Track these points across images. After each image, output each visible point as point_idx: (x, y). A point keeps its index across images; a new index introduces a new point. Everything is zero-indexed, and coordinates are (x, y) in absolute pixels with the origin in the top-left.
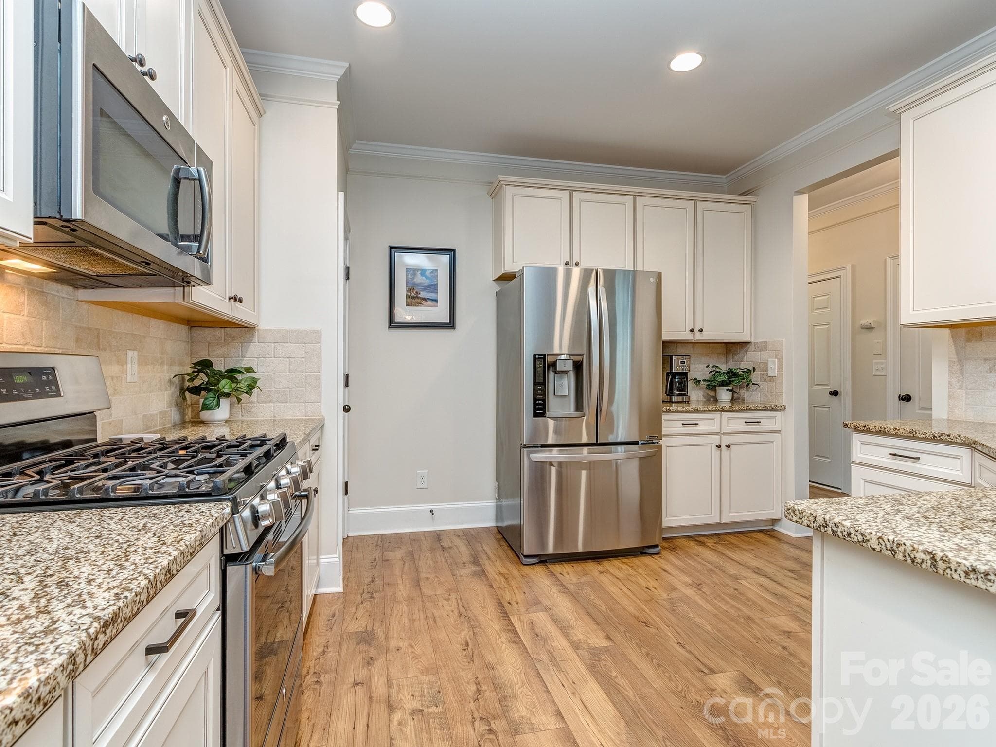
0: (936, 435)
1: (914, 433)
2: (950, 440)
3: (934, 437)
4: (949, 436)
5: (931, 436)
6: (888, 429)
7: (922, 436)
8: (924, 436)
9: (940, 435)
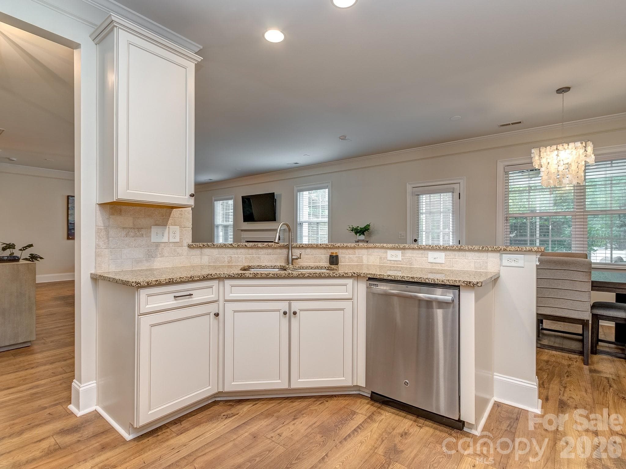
0: (205, 276)
1: (193, 278)
2: (212, 277)
3: (204, 277)
4: (211, 275)
5: (202, 277)
6: (176, 279)
7: (197, 279)
8: (199, 278)
9: (207, 275)
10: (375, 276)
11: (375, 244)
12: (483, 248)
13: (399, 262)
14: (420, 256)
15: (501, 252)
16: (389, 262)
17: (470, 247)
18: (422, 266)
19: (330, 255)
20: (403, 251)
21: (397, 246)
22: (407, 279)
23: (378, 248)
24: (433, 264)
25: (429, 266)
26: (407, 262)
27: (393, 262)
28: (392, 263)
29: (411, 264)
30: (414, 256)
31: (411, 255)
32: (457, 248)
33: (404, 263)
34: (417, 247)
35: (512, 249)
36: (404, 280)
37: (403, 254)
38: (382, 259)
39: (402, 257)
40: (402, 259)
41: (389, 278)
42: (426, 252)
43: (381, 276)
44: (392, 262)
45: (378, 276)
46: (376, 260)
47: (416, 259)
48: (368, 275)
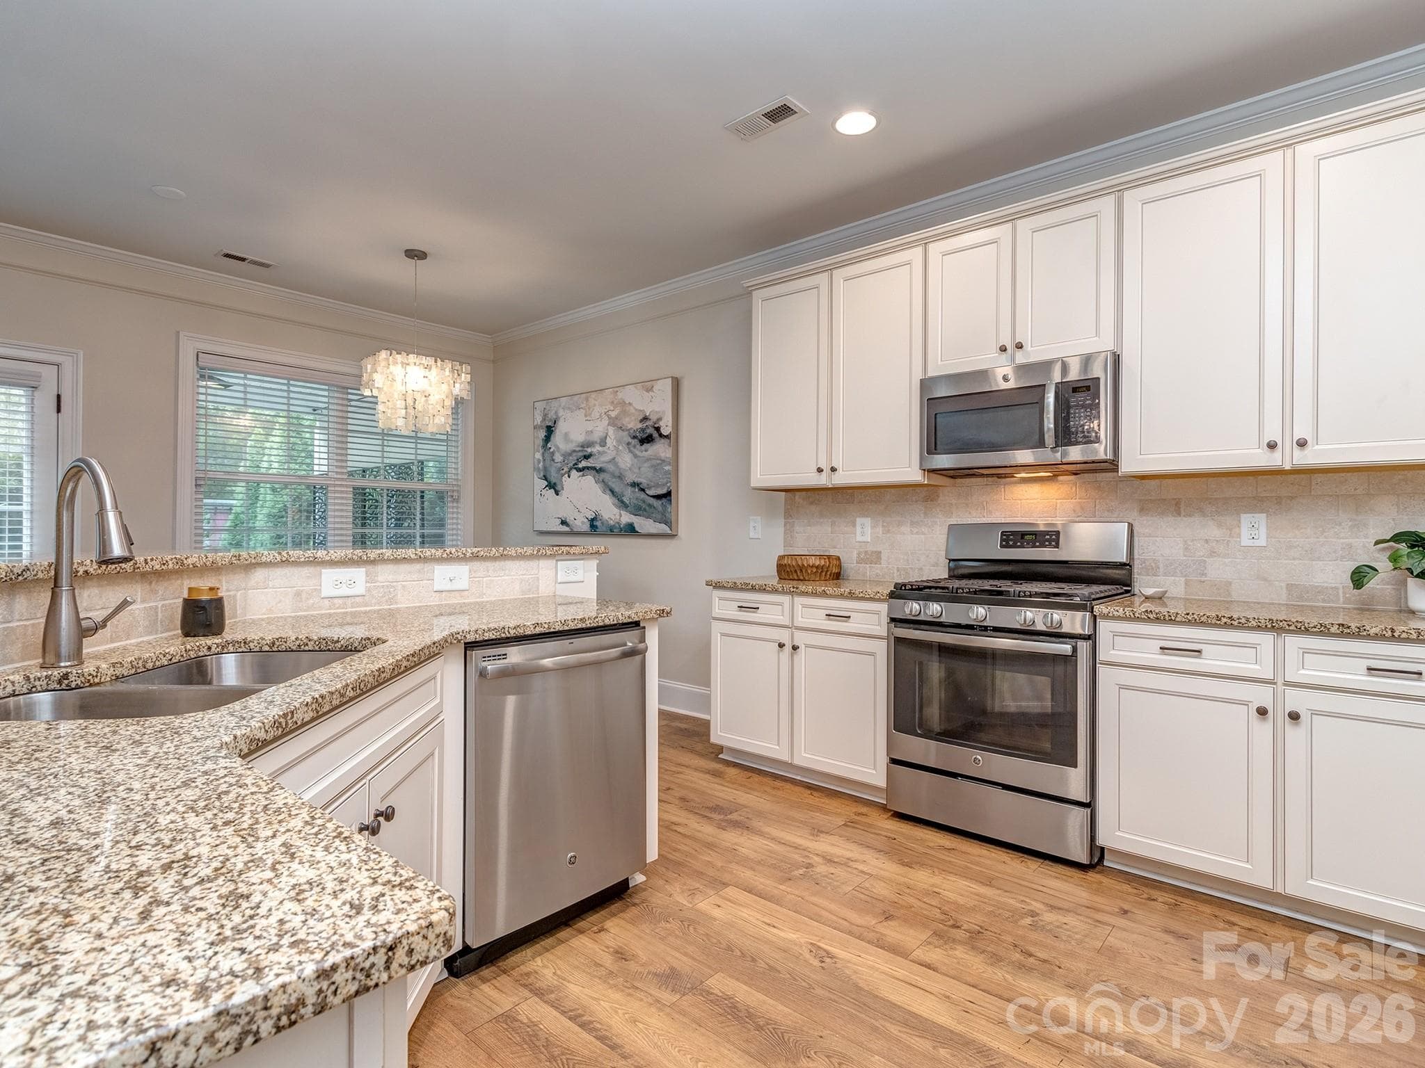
10: (504, 633)
11: (284, 553)
12: (538, 551)
13: (357, 599)
14: (415, 577)
15: (557, 558)
16: (326, 602)
17: (519, 550)
18: (421, 602)
19: (185, 600)
20: (370, 568)
21: (360, 555)
22: (572, 626)
23: (296, 563)
24: (444, 594)
25: (434, 600)
26: (382, 597)
27: (340, 601)
28: (337, 606)
29: (391, 600)
30: (401, 578)
31: (390, 578)
32: (497, 554)
33: (374, 601)
34: (413, 556)
35: (577, 552)
36: (566, 628)
37: (370, 578)
38: (304, 596)
39: (368, 585)
40: (368, 590)
41: (538, 630)
42: (427, 567)
43: (518, 629)
44: (336, 601)
45: (512, 632)
46: (280, 601)
47: (404, 586)
48: (486, 634)
